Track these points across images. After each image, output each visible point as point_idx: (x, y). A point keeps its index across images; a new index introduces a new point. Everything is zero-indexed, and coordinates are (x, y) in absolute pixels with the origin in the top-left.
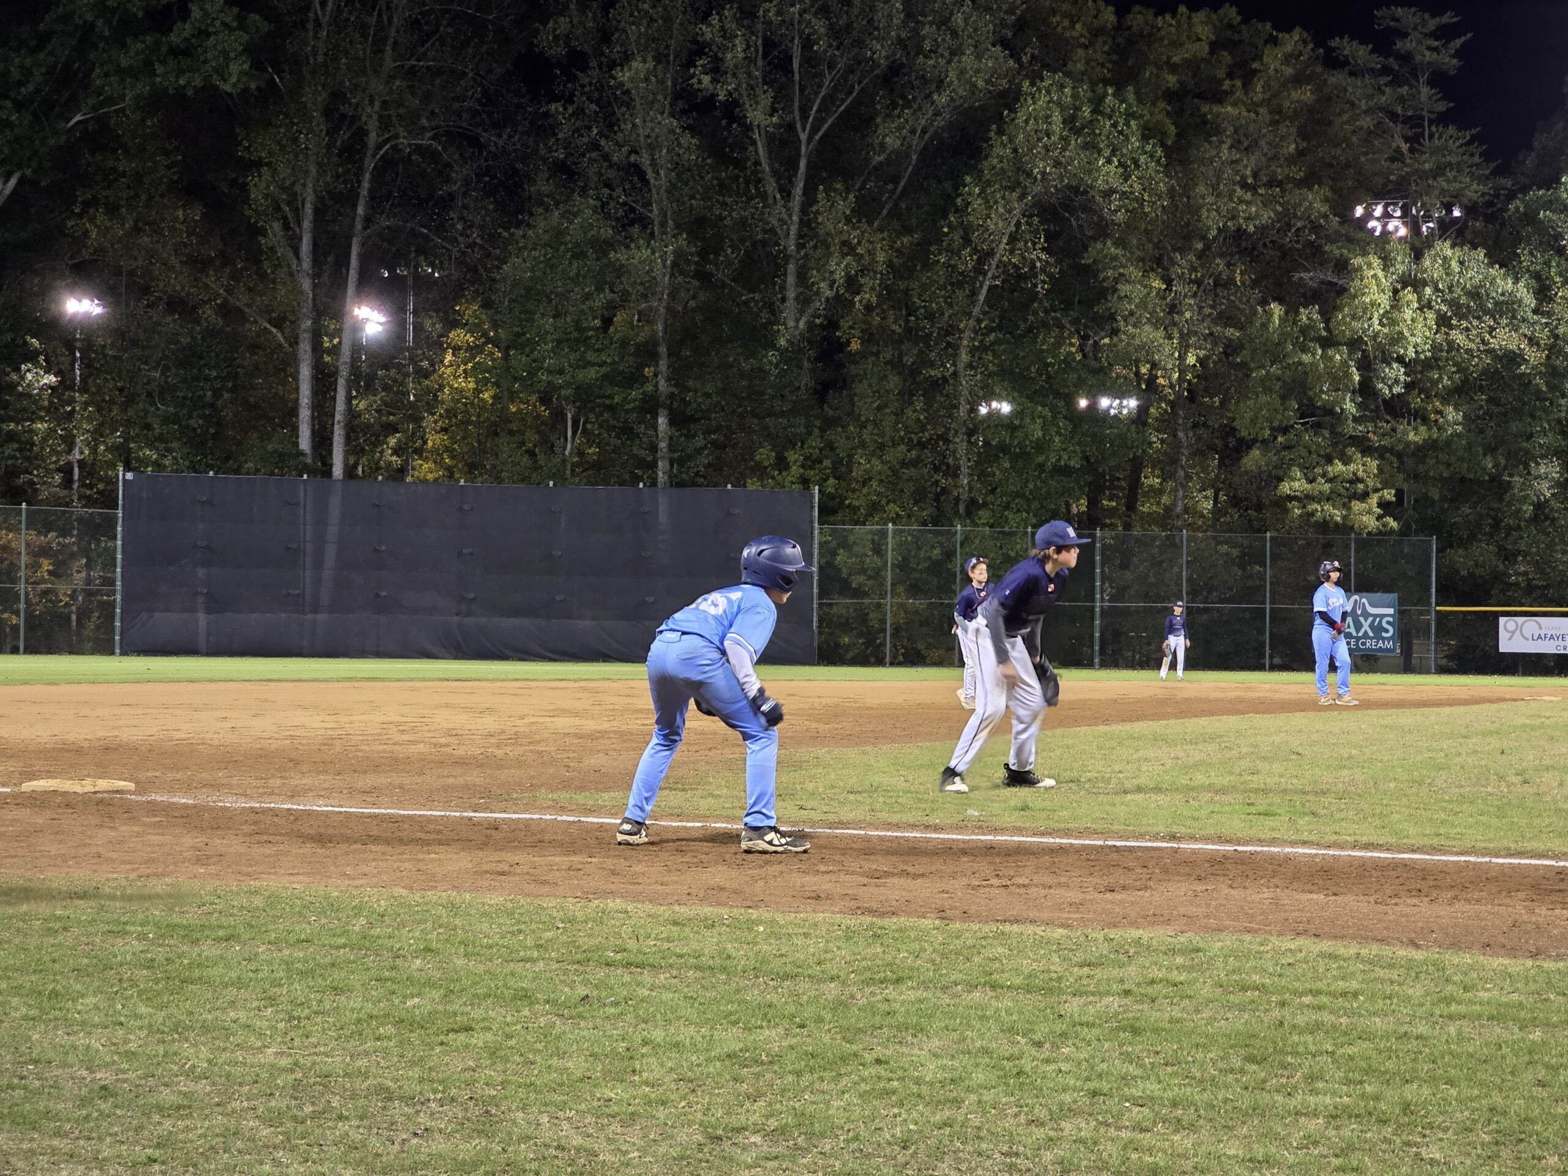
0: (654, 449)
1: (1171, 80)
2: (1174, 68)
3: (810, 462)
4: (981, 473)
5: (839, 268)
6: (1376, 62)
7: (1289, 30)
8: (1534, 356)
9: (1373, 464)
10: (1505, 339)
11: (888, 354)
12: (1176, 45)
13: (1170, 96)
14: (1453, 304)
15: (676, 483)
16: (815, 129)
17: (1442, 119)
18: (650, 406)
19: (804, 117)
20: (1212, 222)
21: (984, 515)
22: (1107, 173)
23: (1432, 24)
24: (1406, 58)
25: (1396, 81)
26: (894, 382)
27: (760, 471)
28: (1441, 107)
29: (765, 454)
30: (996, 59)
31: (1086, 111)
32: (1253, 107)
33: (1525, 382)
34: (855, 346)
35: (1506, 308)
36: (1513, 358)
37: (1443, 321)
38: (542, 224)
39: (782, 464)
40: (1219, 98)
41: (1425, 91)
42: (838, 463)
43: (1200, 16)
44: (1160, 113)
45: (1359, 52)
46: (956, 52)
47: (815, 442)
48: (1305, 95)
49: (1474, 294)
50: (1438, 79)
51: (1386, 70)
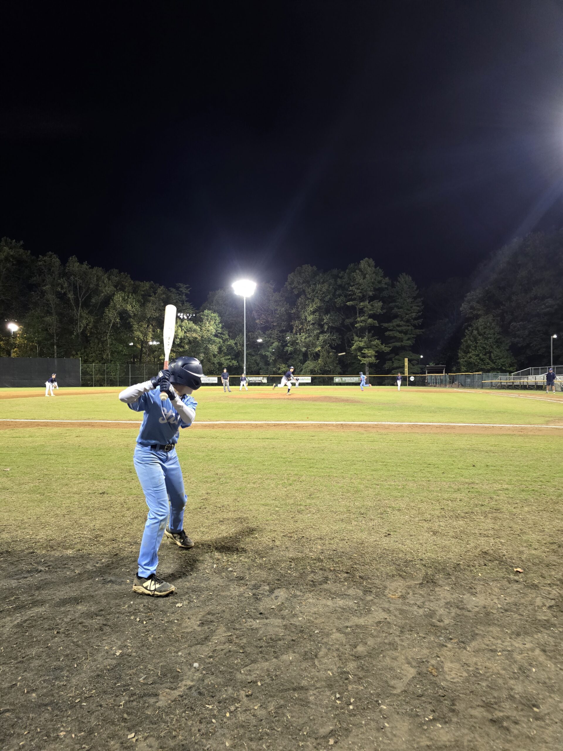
0: (54, 351)
1: (143, 293)
2: (143, 291)
3: (82, 354)
4: (112, 356)
5: (84, 322)
6: (176, 292)
7: (161, 286)
8: (199, 338)
9: (175, 354)
10: (194, 335)
11: (95, 336)
12: (143, 287)
13: (142, 295)
14: (187, 330)
15: (58, 357)
16: (82, 298)
17: (187, 301)
18: (53, 345)
19: (80, 295)
20: (149, 316)
21: (113, 362)
22: (129, 307)
23: (185, 286)
24: (181, 291)
25: (180, 295)
26: (96, 341)
27: (73, 356)
28: (187, 299)
29: (74, 353)
30: (112, 288)
31: (126, 298)
32: (155, 298)
33: (198, 342)
34: (88, 335)
35: (195, 331)
36: (196, 338)
37: (185, 332)
38: (30, 313)
39: (77, 354)
40: (150, 296)
41: (184, 296)
42: (87, 354)
43: (147, 283)
44: (140, 298)
45: (174, 290)
46: (105, 287)
47: (83, 351)
48: (164, 296)
49: (190, 328)
50: (187, 295)
51: (178, 293)
